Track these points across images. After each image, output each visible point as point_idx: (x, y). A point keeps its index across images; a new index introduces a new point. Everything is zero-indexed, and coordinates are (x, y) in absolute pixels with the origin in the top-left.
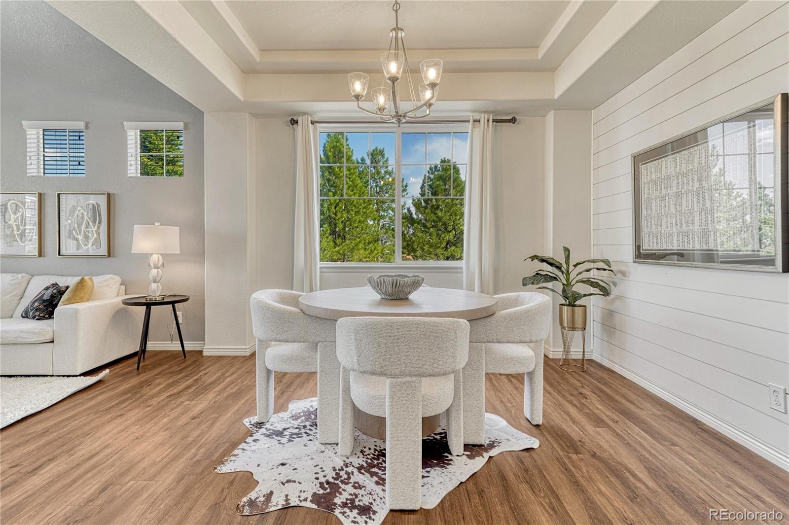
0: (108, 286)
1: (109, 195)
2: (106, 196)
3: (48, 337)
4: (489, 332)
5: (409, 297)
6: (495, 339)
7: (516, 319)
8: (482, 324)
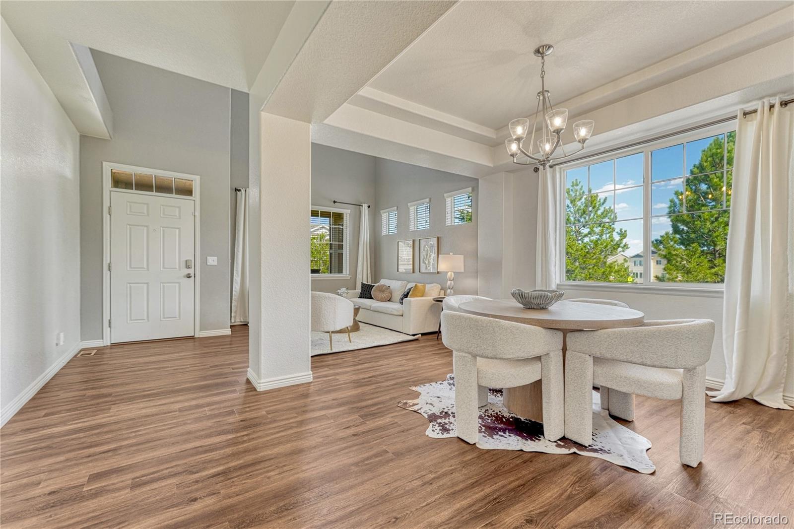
0: (433, 290)
1: (438, 238)
2: (436, 239)
3: (401, 313)
4: (592, 345)
5: (549, 308)
6: (598, 352)
7: (621, 338)
8: (585, 337)
